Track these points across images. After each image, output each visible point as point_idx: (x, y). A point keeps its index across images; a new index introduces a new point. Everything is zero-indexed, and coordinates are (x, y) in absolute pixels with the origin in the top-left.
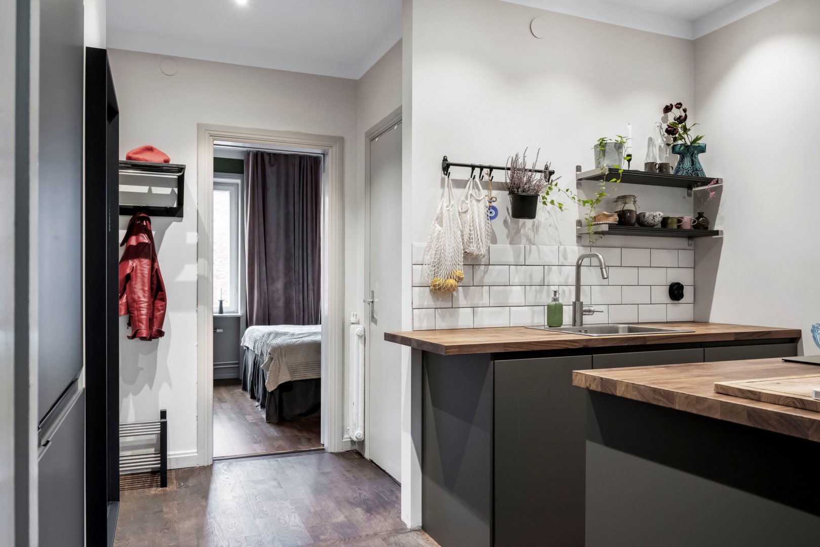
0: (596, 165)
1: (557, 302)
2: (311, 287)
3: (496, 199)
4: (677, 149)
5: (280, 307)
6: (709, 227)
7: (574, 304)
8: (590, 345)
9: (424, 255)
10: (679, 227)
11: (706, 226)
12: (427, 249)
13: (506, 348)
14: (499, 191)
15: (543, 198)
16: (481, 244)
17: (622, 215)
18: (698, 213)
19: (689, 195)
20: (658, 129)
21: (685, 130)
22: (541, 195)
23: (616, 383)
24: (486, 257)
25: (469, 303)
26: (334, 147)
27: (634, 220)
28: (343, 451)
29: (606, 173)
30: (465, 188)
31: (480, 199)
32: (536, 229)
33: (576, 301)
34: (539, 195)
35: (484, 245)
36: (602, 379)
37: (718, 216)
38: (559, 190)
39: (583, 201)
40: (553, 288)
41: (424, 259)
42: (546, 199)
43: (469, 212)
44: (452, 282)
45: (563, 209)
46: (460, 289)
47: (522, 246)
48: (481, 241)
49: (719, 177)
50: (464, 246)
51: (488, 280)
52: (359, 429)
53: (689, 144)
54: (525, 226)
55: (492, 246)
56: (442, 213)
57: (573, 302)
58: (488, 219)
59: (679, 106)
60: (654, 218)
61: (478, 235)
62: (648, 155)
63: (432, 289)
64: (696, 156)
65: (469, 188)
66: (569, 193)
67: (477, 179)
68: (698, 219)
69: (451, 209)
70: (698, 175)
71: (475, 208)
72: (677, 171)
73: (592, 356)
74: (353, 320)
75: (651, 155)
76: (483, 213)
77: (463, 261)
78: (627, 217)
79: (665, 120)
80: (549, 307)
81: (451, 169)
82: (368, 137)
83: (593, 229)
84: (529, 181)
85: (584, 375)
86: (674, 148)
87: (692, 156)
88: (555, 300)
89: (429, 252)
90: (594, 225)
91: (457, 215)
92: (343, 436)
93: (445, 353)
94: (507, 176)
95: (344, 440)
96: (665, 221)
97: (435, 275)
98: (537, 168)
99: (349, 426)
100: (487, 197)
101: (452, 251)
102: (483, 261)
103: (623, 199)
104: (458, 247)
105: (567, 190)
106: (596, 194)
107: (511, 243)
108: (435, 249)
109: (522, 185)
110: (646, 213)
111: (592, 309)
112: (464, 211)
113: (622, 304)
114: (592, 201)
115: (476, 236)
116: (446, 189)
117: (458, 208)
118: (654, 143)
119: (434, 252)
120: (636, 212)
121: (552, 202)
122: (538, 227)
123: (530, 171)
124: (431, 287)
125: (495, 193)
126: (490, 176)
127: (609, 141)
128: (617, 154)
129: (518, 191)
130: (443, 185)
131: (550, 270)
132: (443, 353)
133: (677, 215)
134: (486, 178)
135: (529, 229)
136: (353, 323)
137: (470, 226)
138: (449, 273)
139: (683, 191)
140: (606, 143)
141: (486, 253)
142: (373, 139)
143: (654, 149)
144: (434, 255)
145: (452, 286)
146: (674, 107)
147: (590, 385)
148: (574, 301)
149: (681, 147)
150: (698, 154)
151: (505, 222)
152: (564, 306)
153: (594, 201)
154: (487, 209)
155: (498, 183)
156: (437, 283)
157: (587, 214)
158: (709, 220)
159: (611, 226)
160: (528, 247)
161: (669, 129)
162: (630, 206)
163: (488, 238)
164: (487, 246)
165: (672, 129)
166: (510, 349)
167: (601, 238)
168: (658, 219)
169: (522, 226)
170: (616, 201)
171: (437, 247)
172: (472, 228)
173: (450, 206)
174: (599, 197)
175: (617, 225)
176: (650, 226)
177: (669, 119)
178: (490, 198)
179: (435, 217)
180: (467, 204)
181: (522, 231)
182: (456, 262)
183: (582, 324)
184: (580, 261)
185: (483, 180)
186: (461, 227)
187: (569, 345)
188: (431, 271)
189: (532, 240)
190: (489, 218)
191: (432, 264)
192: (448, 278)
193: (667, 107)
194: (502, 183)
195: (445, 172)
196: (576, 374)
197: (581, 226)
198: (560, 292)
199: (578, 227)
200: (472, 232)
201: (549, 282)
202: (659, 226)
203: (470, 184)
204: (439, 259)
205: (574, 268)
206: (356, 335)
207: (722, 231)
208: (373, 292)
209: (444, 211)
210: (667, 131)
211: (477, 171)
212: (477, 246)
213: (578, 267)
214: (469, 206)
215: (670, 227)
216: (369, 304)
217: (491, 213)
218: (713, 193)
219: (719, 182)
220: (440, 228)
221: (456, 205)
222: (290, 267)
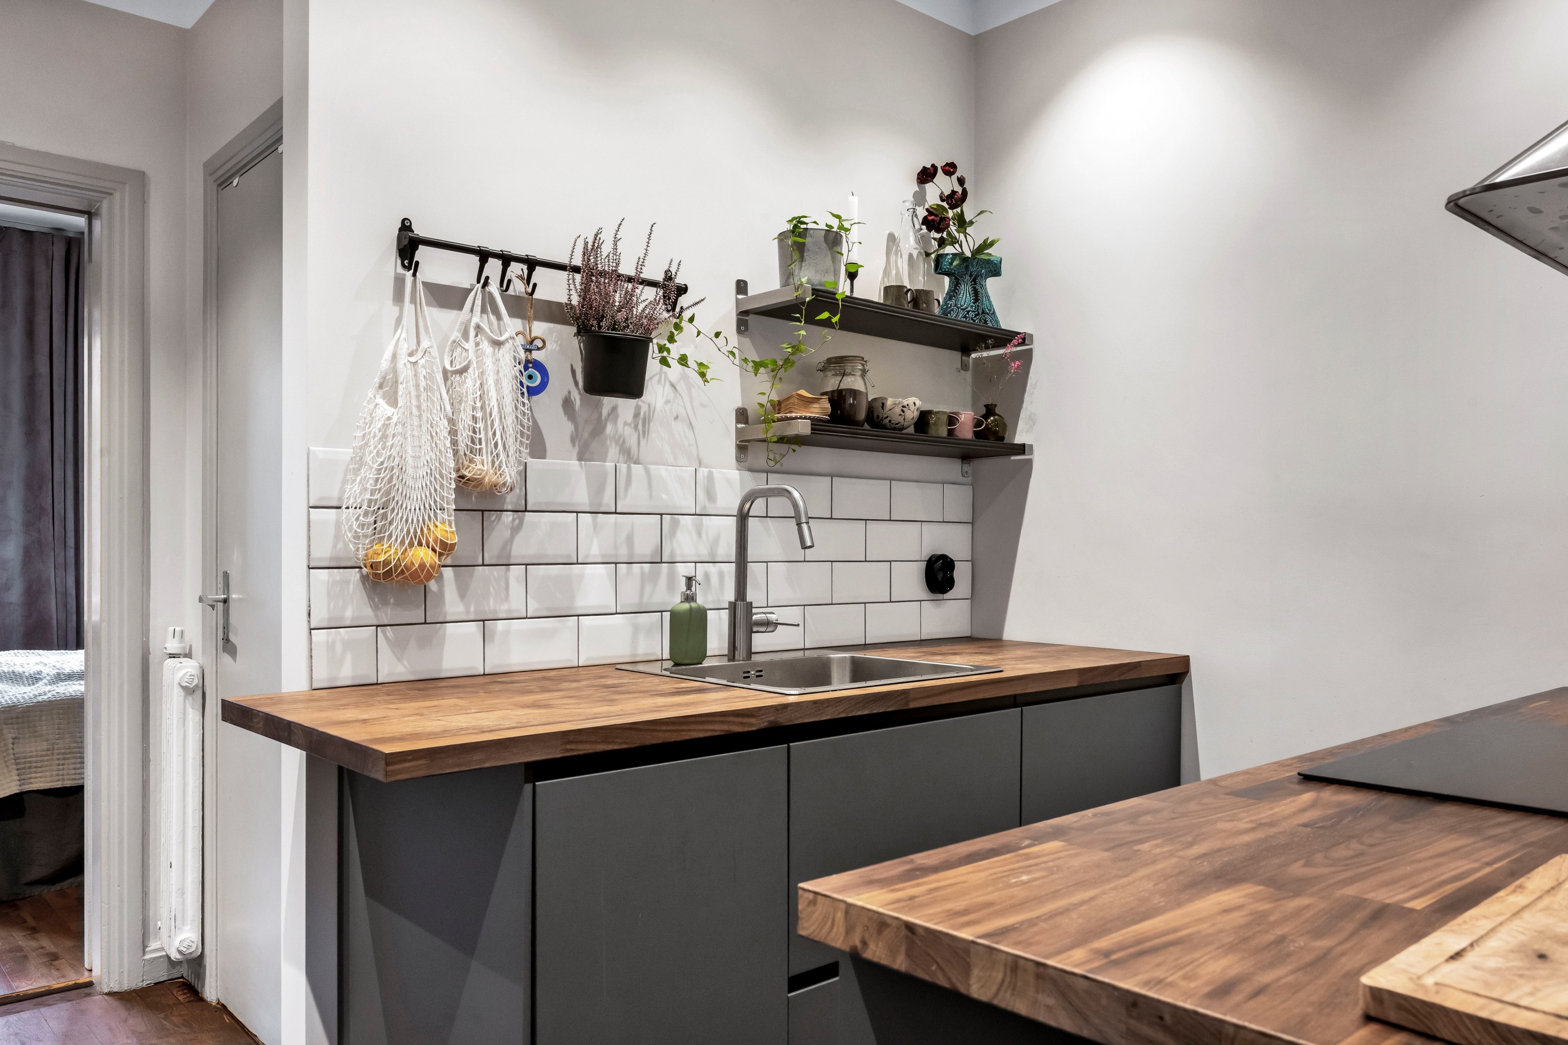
0: (781, 280)
1: (693, 605)
3: (544, 341)
4: (945, 264)
6: (1006, 436)
7: (733, 607)
8: (785, 720)
9: (345, 482)
10: (951, 432)
11: (1000, 434)
12: (351, 467)
13: (568, 747)
14: (552, 325)
15: (661, 349)
16: (502, 457)
17: (838, 399)
18: (986, 406)
19: (964, 367)
20: (907, 216)
21: (962, 223)
22: (655, 341)
23: (967, 952)
24: (517, 491)
25: (472, 609)
26: (117, 196)
27: (862, 415)
28: (144, 984)
29: (808, 299)
30: (461, 308)
31: (502, 339)
32: (643, 423)
33: (736, 600)
34: (651, 340)
35: (512, 459)
36: (910, 928)
37: (1023, 415)
38: (699, 333)
39: (753, 361)
40: (684, 570)
41: (342, 491)
42: (668, 351)
43: (470, 370)
44: (423, 555)
45: (708, 377)
46: (448, 573)
47: (610, 465)
48: (505, 448)
49: (1028, 330)
50: (457, 461)
51: (521, 548)
52: (187, 927)
53: (968, 254)
54: (617, 417)
55: (534, 464)
56: (395, 370)
57: (730, 603)
58: (523, 394)
59: (950, 169)
60: (903, 411)
61: (494, 434)
62: (886, 272)
63: (367, 576)
64: (983, 283)
65: (472, 310)
66: (721, 341)
67: (494, 288)
68: (986, 417)
69: (422, 362)
70: (986, 322)
71: (489, 362)
72: (946, 311)
73: (789, 747)
74: (173, 646)
75: (894, 273)
76: (510, 376)
77: (456, 501)
78: (847, 406)
79: (919, 198)
80: (675, 616)
81: (422, 253)
82: (211, 175)
83: (775, 430)
84: (628, 302)
85: (843, 906)
86: (939, 259)
87: (974, 280)
88: (689, 598)
89: (357, 475)
90: (779, 420)
91: (439, 377)
92: (145, 946)
93: (386, 774)
94: (572, 287)
95: (147, 957)
96: (924, 419)
97: (379, 534)
98: (646, 275)
99: (160, 920)
100: (520, 336)
101: (422, 472)
102: (510, 501)
103: (838, 364)
104: (441, 463)
105: (717, 335)
106: (785, 346)
107: (580, 458)
108: (375, 466)
109: (609, 313)
110: (886, 399)
111: (772, 617)
112: (458, 367)
113: (832, 604)
114: (775, 362)
115: (490, 434)
116: (408, 307)
117: (442, 361)
118: (898, 246)
119: (372, 476)
120: (867, 394)
121: (683, 360)
122: (647, 421)
123: (630, 279)
124: (365, 570)
125: (540, 328)
126: (528, 283)
127: (810, 226)
128: (829, 257)
129: (600, 327)
130: (398, 296)
131: (675, 526)
132: (380, 776)
133: (947, 409)
134: (518, 287)
135: (625, 424)
136: (172, 656)
137: (474, 409)
138: (415, 532)
139: (953, 357)
140: (806, 229)
141: (518, 480)
142: (224, 183)
143: (900, 261)
144: (371, 482)
145: (422, 566)
146: (940, 171)
147: (864, 943)
148: (732, 599)
149: (953, 260)
150: (986, 278)
151: (567, 403)
152: (708, 612)
153: (781, 363)
154: (521, 367)
155: (549, 303)
156: (382, 558)
157: (763, 394)
158: (1008, 421)
159: (816, 423)
160: (623, 467)
161: (930, 218)
162: (853, 382)
163: (521, 443)
164: (519, 462)
165: (937, 219)
166: (580, 747)
167: (794, 451)
168: (912, 414)
169: (609, 415)
170: (823, 370)
171: (381, 459)
172: (479, 415)
173: (420, 354)
174: (792, 354)
175: (827, 421)
176: (894, 429)
177: (927, 198)
178: (529, 339)
179: (377, 380)
180: (467, 350)
181: (609, 429)
182: (435, 502)
183: (750, 653)
184: (747, 506)
185: (511, 292)
186: (448, 408)
187: (734, 723)
188: (362, 526)
189: (634, 450)
190: (525, 390)
191: (365, 507)
192: (411, 545)
193: (925, 169)
194: (560, 304)
195: (406, 262)
196: (811, 896)
197: (746, 422)
198: (699, 578)
199: (739, 426)
200: (480, 425)
201: (672, 553)
202: (911, 430)
203: (475, 298)
204: (388, 493)
205: (732, 522)
206: (176, 685)
207: (1031, 446)
208: (226, 575)
209: (400, 365)
210: (925, 221)
211: (494, 267)
212: (493, 463)
213: (743, 518)
214: (471, 355)
215: (932, 432)
216: (213, 607)
217: (530, 377)
218: (1017, 363)
219: (1026, 342)
220: (389, 410)
221: (435, 352)
222: (41, 508)
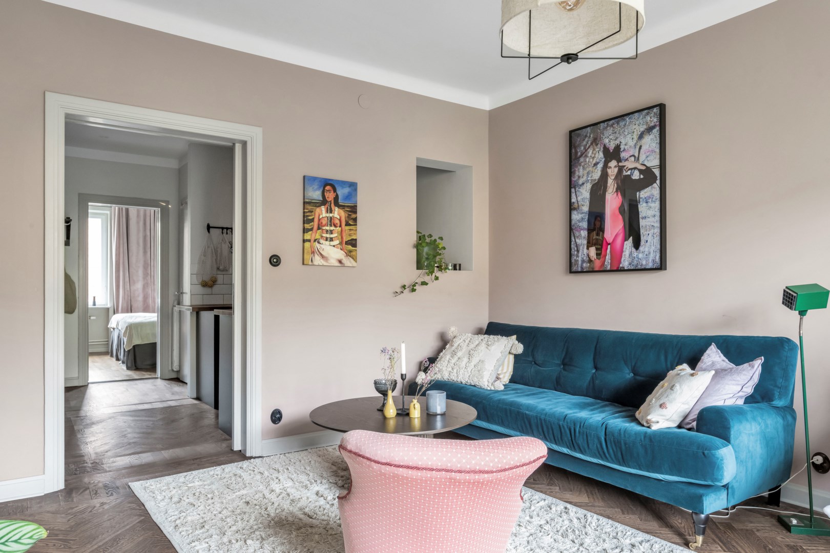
5: (140, 300)
48: (226, 263)
50: (217, 266)
67: (224, 234)
115: (223, 261)
154: (230, 248)
190: (230, 252)
195: (209, 232)
212: (224, 266)
222: (148, 274)
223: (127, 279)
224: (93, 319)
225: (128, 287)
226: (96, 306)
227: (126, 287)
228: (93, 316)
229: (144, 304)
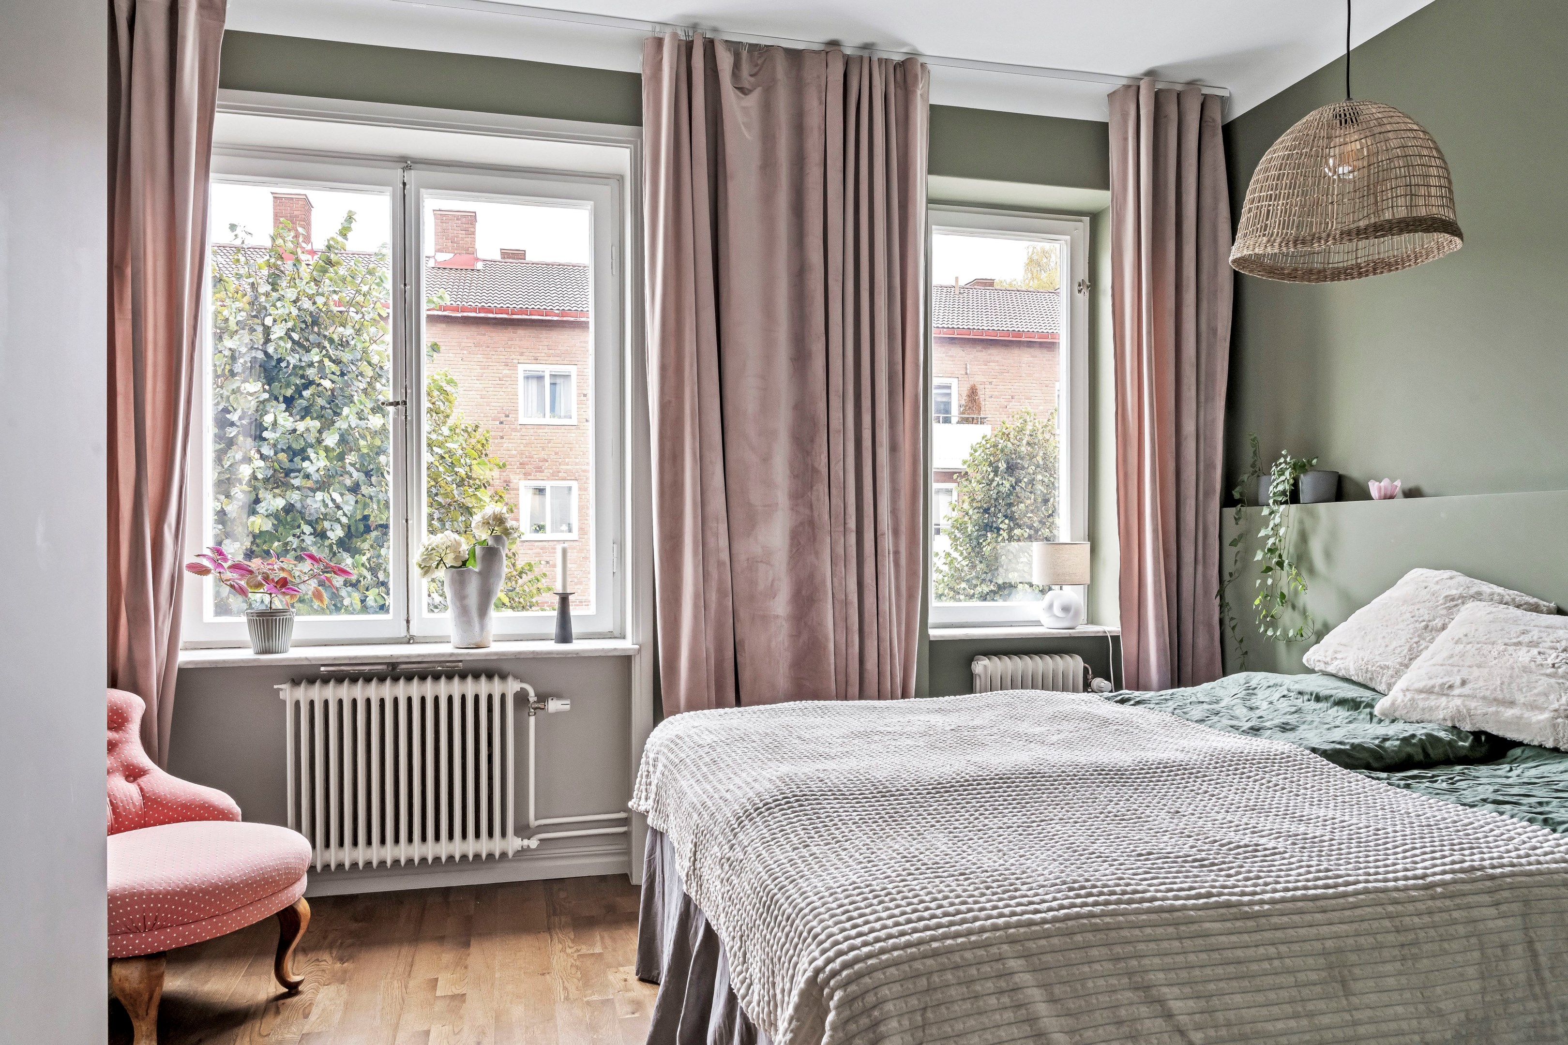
2: (887, 542)
5: (777, 617)
222: (815, 471)
223: (717, 503)
224: (558, 714)
225: (724, 542)
226: (576, 646)
227: (711, 541)
228: (558, 696)
229: (796, 635)
